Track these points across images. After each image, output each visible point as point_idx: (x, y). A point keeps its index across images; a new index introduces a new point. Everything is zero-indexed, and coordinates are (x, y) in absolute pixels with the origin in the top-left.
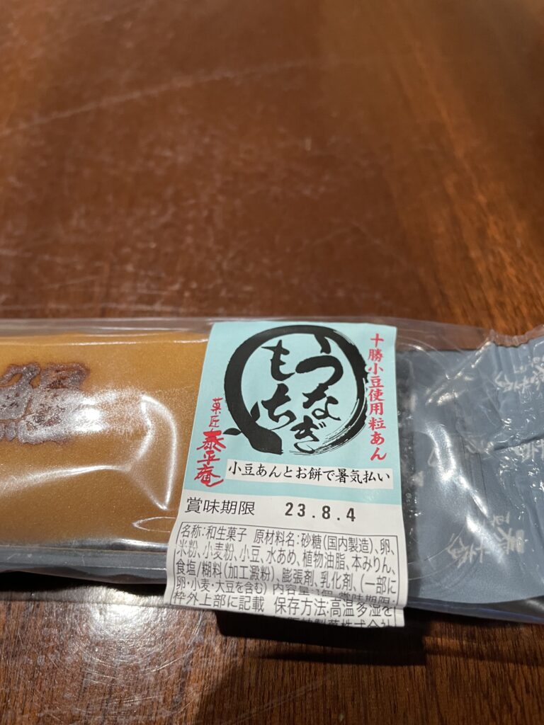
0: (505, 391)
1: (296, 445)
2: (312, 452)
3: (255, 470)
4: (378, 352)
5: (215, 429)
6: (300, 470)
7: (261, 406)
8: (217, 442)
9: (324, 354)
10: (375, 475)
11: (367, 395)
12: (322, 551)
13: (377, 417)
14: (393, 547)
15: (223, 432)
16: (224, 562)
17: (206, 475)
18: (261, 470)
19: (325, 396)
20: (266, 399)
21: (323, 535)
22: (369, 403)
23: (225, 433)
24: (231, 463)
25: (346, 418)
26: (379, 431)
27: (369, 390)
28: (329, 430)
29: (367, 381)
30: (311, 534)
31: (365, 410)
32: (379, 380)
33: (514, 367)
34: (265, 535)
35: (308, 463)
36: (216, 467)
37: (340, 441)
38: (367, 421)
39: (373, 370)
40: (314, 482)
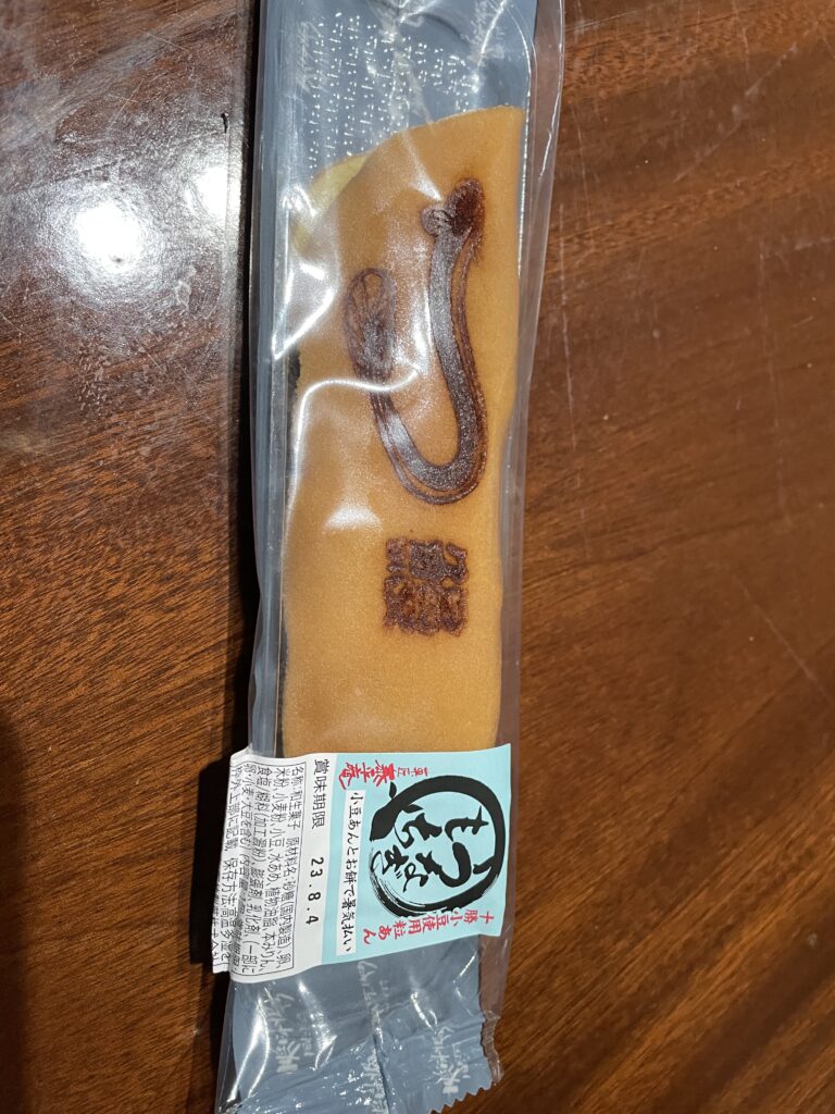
0: (434, 1039)
1: (379, 853)
2: (372, 870)
3: (354, 818)
4: (475, 919)
5: (395, 774)
6: (354, 862)
7: (419, 813)
8: (383, 777)
9: (473, 868)
10: (349, 935)
11: (430, 913)
12: (279, 904)
13: (407, 929)
14: (284, 966)
15: (394, 781)
16: (270, 814)
17: (350, 772)
18: (354, 824)
19: (429, 872)
20: (426, 817)
21: (294, 900)
22: (420, 917)
23: (392, 784)
24: (362, 793)
25: (406, 898)
26: (392, 933)
27: (434, 915)
28: (393, 882)
29: (443, 911)
30: (295, 889)
31: (414, 915)
32: (444, 924)
33: (459, 1043)
34: (293, 847)
35: (361, 869)
36: (358, 780)
37: (382, 895)
38: (402, 918)
39: (455, 916)
40: (343, 878)
